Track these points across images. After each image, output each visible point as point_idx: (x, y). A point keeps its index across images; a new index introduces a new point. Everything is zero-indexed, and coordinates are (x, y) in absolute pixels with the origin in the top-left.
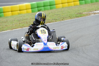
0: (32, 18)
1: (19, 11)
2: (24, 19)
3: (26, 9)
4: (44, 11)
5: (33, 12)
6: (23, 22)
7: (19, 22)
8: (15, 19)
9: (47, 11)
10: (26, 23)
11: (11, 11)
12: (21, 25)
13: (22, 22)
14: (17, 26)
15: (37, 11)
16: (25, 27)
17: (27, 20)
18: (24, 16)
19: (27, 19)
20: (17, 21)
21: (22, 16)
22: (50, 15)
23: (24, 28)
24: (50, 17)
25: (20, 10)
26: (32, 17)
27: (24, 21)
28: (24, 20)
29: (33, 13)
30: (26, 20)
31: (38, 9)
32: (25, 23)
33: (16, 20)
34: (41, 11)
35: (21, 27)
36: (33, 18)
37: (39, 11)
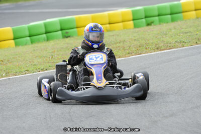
0: (135, 40)
1: (108, 26)
2: (118, 41)
3: (123, 21)
4: (160, 24)
5: (136, 26)
6: (117, 47)
9: (165, 25)
10: (122, 49)
15: (145, 24)
17: (125, 43)
18: (118, 36)
19: (124, 41)
21: (113, 35)
22: (171, 33)
24: (172, 37)
25: (110, 24)
26: (134, 37)
27: (118, 45)
28: (117, 43)
29: (137, 29)
30: (122, 43)
31: (146, 21)
32: (119, 49)
34: (153, 24)
36: (136, 38)
37: (148, 25)
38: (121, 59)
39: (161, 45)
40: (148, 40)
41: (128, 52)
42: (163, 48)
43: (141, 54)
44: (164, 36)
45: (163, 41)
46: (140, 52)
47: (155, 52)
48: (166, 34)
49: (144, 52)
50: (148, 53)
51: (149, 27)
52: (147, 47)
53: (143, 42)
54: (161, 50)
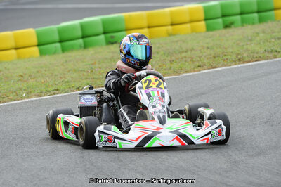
0: (208, 48)
1: (170, 28)
2: (184, 49)
3: (191, 22)
4: (243, 26)
5: (209, 28)
6: (182, 58)
7: (169, 58)
8: (159, 47)
9: (249, 27)
10: (189, 60)
11: (149, 27)
12: (175, 66)
13: (178, 59)
14: (165, 70)
15: (221, 26)
16: (186, 72)
17: (193, 52)
18: (184, 42)
19: (192, 50)
20: (164, 54)
21: (177, 41)
22: (258, 39)
23: (185, 75)
24: (259, 43)
25: (172, 25)
26: (207, 43)
27: (184, 55)
28: (183, 52)
29: (210, 33)
30: (189, 53)
31: (224, 22)
32: (186, 61)
33: (162, 53)
34: (233, 26)
35: (176, 73)
36: (209, 46)
37: (227, 26)
38: (188, 74)
39: (245, 55)
40: (226, 48)
41: (198, 64)
42: (247, 59)
43: (215, 67)
44: (249, 43)
45: (247, 50)
46: (214, 65)
47: (235, 64)
48: (251, 40)
49: (220, 65)
50: (225, 66)
51: (228, 30)
52: (225, 58)
53: (219, 51)
54: (244, 63)
